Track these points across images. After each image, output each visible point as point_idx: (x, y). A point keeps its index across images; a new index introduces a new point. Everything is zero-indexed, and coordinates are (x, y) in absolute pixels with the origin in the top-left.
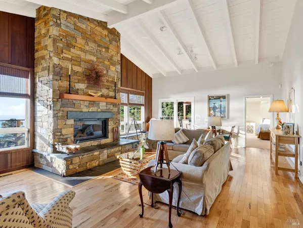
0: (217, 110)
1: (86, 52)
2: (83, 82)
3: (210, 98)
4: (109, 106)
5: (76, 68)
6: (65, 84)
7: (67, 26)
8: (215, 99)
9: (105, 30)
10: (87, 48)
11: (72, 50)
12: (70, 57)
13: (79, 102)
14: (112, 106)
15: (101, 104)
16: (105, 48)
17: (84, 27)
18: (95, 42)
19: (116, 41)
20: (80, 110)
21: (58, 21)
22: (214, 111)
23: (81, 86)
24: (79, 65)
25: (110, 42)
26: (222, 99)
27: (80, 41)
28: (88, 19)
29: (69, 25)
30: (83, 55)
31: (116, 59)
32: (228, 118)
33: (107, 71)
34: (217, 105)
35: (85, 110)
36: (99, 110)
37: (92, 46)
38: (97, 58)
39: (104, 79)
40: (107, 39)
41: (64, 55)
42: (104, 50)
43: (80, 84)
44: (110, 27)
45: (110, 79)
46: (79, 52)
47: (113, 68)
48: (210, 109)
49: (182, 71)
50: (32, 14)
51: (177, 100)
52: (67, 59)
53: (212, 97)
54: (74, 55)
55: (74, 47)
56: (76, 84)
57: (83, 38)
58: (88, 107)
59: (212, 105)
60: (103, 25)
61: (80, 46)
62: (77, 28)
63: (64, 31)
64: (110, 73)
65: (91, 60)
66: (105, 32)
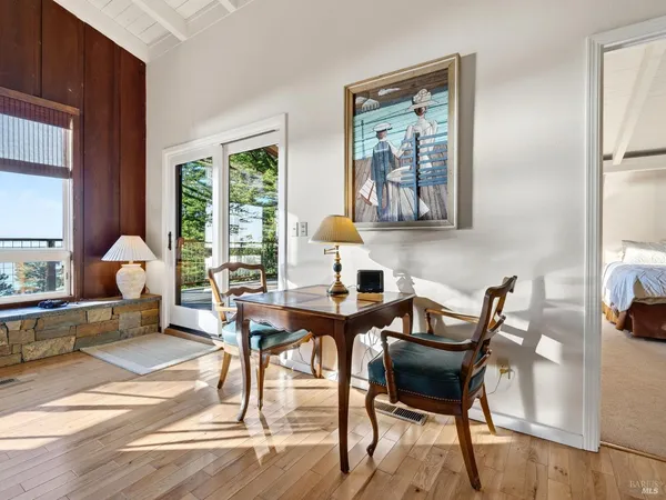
22: (382, 183)
26: (423, 97)
32: (465, 220)
34: (396, 143)
59: (366, 148)
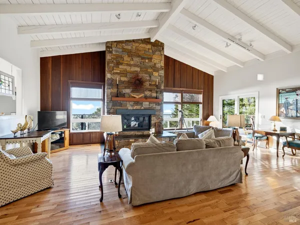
0: (291, 107)
1: (131, 66)
2: (128, 88)
3: (279, 92)
4: (151, 105)
5: (123, 79)
6: (115, 90)
7: (117, 51)
8: (287, 92)
9: (148, 45)
10: (132, 63)
11: (120, 67)
12: (119, 71)
13: (125, 102)
14: (155, 105)
15: (144, 103)
16: (148, 59)
17: (129, 47)
18: (139, 56)
19: (160, 51)
20: (126, 108)
21: (111, 50)
23: (127, 91)
24: (126, 77)
25: (154, 53)
27: (126, 58)
28: (134, 41)
29: (118, 50)
30: (128, 69)
31: (160, 65)
33: (150, 77)
35: (130, 108)
36: (142, 108)
37: (137, 60)
38: (141, 68)
39: (147, 84)
40: (151, 51)
41: (115, 71)
42: (147, 61)
43: (126, 90)
44: (153, 40)
45: (153, 83)
46: (125, 67)
47: (156, 74)
48: (279, 106)
49: (243, 63)
50: (103, 49)
51: (238, 97)
52: (117, 73)
53: (283, 90)
54: (122, 70)
55: (122, 64)
56: (123, 90)
57: (129, 56)
58: (132, 106)
60: (147, 41)
61: (126, 63)
62: (124, 50)
63: (114, 55)
64: (153, 78)
65: (135, 71)
66: (149, 46)
